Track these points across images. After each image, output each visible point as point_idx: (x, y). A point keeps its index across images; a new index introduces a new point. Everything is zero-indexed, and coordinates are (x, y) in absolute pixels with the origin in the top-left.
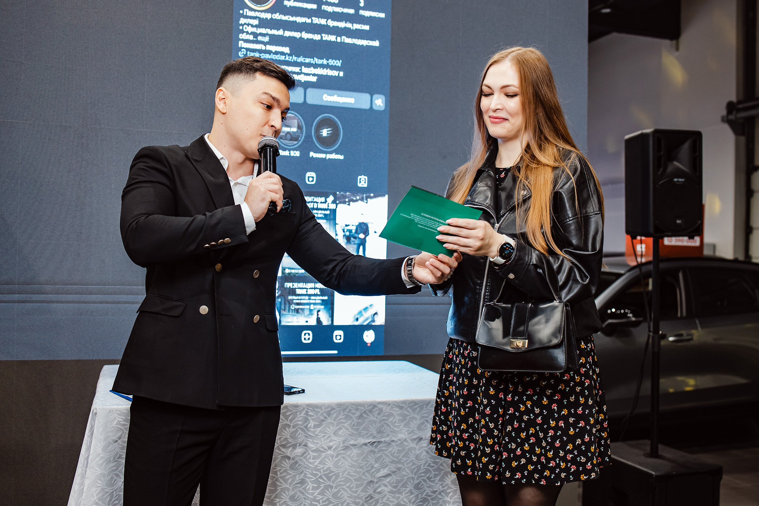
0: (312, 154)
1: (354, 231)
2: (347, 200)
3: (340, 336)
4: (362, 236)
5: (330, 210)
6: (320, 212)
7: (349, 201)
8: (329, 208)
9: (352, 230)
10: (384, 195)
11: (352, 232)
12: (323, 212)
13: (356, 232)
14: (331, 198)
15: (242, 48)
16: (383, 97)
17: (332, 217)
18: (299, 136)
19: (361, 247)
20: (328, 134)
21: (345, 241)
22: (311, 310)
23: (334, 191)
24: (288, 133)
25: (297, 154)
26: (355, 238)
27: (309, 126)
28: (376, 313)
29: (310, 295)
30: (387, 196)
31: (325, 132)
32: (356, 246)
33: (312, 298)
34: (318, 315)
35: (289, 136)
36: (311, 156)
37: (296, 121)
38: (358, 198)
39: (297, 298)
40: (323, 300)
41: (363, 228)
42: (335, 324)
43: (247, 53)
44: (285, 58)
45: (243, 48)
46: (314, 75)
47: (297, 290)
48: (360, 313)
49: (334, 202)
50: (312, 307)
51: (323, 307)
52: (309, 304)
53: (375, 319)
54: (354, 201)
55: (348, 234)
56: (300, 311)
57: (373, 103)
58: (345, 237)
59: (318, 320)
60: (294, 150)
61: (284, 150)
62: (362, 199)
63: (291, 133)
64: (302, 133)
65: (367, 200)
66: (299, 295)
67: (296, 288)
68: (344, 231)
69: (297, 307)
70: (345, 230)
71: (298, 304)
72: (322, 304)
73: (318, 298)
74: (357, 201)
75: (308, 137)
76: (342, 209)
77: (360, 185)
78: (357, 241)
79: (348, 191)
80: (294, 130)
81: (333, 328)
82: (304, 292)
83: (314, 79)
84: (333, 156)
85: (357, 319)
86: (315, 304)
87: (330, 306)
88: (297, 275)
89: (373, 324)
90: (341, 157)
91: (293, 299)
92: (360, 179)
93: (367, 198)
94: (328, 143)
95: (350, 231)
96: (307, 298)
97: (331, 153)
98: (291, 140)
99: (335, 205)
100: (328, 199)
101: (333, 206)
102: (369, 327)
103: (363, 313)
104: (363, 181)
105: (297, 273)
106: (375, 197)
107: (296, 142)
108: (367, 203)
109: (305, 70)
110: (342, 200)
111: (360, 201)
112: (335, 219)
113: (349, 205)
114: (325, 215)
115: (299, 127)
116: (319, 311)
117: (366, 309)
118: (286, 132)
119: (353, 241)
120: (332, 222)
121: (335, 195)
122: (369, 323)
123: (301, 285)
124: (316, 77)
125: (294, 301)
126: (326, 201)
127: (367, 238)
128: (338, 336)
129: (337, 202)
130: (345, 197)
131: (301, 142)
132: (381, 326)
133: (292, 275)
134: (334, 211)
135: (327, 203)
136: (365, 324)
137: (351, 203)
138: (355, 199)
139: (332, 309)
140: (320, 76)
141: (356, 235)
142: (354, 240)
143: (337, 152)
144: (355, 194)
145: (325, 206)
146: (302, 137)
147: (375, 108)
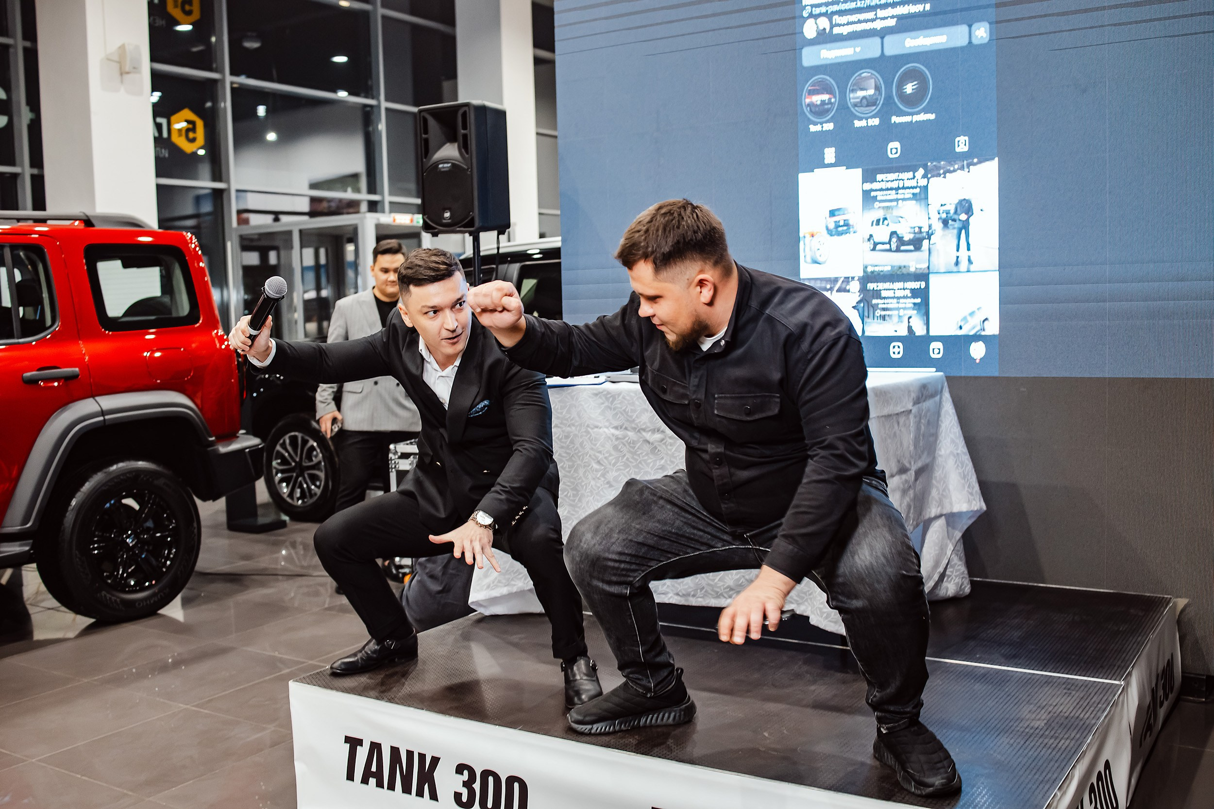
0: (895, 119)
1: (952, 212)
2: (942, 172)
3: (939, 349)
4: (963, 217)
5: (920, 187)
6: (908, 191)
7: (944, 173)
8: (919, 185)
9: (949, 211)
10: (993, 159)
11: (949, 213)
12: (912, 191)
13: (956, 212)
14: (921, 172)
15: (806, 6)
16: (987, 25)
17: (923, 196)
18: (877, 99)
19: (963, 232)
20: (913, 89)
21: (941, 225)
22: (900, 317)
23: (924, 163)
24: (864, 97)
25: (876, 122)
26: (954, 220)
27: (888, 84)
28: (986, 319)
29: (898, 298)
30: (997, 159)
31: (909, 88)
32: (955, 232)
33: (902, 301)
34: (909, 322)
35: (865, 102)
36: (893, 122)
37: (873, 81)
38: (956, 167)
39: (883, 301)
40: (915, 304)
41: (966, 207)
42: (931, 334)
43: (812, 11)
44: (856, 4)
45: (808, 5)
46: (893, 17)
47: (882, 292)
48: (965, 319)
49: (925, 176)
50: (902, 312)
51: (915, 312)
52: (898, 309)
53: (985, 328)
54: (950, 172)
55: (944, 216)
56: (887, 318)
57: (973, 35)
58: (940, 221)
59: (910, 328)
60: (871, 117)
61: (860, 119)
62: (962, 168)
63: (868, 97)
64: (880, 94)
65: (968, 167)
66: (884, 298)
67: (880, 290)
68: (939, 213)
69: (883, 313)
70: (941, 212)
71: (884, 309)
72: (914, 309)
73: (909, 300)
74: (954, 171)
75: (889, 98)
76: (935, 183)
77: (958, 150)
78: (957, 225)
79: (942, 160)
80: (871, 92)
81: (928, 339)
82: (890, 294)
83: (892, 22)
84: (922, 117)
85: (961, 328)
86: (905, 309)
87: (923, 311)
88: (882, 273)
89: (983, 333)
90: (932, 117)
91: (878, 304)
92: (959, 141)
93: (968, 166)
94: (912, 101)
95: (948, 213)
96: (895, 300)
97: (918, 113)
98: (867, 106)
99: (926, 179)
100: (916, 174)
101: (923, 182)
102: (977, 338)
103: (969, 318)
104: (962, 144)
105: (882, 271)
106: (980, 162)
107: (874, 107)
108: (969, 172)
109: (881, 13)
110: (935, 173)
111: (959, 171)
112: (926, 198)
113: (945, 177)
114: (913, 194)
115: (877, 88)
116: (910, 318)
117: (972, 314)
118: (861, 97)
119: (951, 225)
120: (923, 203)
121: (925, 167)
122: (977, 332)
123: (887, 285)
124: (896, 19)
125: (880, 306)
126: (914, 177)
127: (971, 219)
128: (936, 350)
129: (929, 176)
130: (939, 168)
131: (880, 106)
132: (994, 336)
133: (875, 273)
134: (926, 188)
135: (916, 179)
136: (972, 333)
137: (948, 175)
138: (952, 169)
139: (927, 314)
140: (900, 18)
141: (956, 217)
142: (953, 223)
143: (926, 111)
144: (953, 163)
145: (913, 183)
146: (881, 99)
147: (975, 41)
